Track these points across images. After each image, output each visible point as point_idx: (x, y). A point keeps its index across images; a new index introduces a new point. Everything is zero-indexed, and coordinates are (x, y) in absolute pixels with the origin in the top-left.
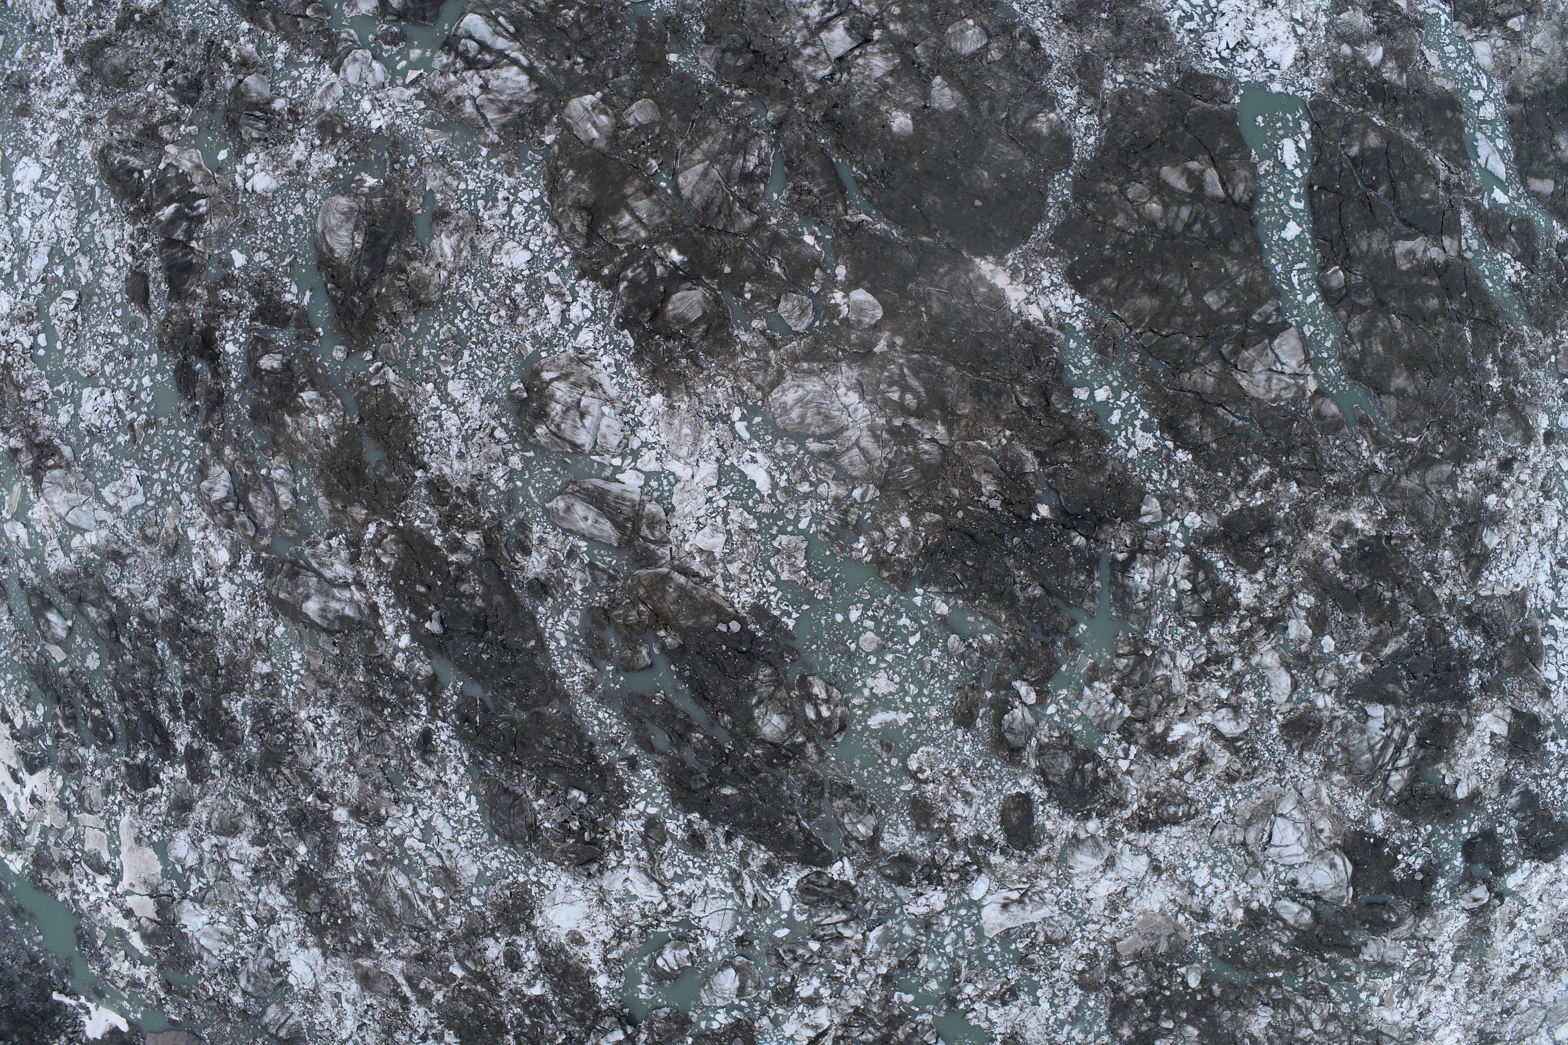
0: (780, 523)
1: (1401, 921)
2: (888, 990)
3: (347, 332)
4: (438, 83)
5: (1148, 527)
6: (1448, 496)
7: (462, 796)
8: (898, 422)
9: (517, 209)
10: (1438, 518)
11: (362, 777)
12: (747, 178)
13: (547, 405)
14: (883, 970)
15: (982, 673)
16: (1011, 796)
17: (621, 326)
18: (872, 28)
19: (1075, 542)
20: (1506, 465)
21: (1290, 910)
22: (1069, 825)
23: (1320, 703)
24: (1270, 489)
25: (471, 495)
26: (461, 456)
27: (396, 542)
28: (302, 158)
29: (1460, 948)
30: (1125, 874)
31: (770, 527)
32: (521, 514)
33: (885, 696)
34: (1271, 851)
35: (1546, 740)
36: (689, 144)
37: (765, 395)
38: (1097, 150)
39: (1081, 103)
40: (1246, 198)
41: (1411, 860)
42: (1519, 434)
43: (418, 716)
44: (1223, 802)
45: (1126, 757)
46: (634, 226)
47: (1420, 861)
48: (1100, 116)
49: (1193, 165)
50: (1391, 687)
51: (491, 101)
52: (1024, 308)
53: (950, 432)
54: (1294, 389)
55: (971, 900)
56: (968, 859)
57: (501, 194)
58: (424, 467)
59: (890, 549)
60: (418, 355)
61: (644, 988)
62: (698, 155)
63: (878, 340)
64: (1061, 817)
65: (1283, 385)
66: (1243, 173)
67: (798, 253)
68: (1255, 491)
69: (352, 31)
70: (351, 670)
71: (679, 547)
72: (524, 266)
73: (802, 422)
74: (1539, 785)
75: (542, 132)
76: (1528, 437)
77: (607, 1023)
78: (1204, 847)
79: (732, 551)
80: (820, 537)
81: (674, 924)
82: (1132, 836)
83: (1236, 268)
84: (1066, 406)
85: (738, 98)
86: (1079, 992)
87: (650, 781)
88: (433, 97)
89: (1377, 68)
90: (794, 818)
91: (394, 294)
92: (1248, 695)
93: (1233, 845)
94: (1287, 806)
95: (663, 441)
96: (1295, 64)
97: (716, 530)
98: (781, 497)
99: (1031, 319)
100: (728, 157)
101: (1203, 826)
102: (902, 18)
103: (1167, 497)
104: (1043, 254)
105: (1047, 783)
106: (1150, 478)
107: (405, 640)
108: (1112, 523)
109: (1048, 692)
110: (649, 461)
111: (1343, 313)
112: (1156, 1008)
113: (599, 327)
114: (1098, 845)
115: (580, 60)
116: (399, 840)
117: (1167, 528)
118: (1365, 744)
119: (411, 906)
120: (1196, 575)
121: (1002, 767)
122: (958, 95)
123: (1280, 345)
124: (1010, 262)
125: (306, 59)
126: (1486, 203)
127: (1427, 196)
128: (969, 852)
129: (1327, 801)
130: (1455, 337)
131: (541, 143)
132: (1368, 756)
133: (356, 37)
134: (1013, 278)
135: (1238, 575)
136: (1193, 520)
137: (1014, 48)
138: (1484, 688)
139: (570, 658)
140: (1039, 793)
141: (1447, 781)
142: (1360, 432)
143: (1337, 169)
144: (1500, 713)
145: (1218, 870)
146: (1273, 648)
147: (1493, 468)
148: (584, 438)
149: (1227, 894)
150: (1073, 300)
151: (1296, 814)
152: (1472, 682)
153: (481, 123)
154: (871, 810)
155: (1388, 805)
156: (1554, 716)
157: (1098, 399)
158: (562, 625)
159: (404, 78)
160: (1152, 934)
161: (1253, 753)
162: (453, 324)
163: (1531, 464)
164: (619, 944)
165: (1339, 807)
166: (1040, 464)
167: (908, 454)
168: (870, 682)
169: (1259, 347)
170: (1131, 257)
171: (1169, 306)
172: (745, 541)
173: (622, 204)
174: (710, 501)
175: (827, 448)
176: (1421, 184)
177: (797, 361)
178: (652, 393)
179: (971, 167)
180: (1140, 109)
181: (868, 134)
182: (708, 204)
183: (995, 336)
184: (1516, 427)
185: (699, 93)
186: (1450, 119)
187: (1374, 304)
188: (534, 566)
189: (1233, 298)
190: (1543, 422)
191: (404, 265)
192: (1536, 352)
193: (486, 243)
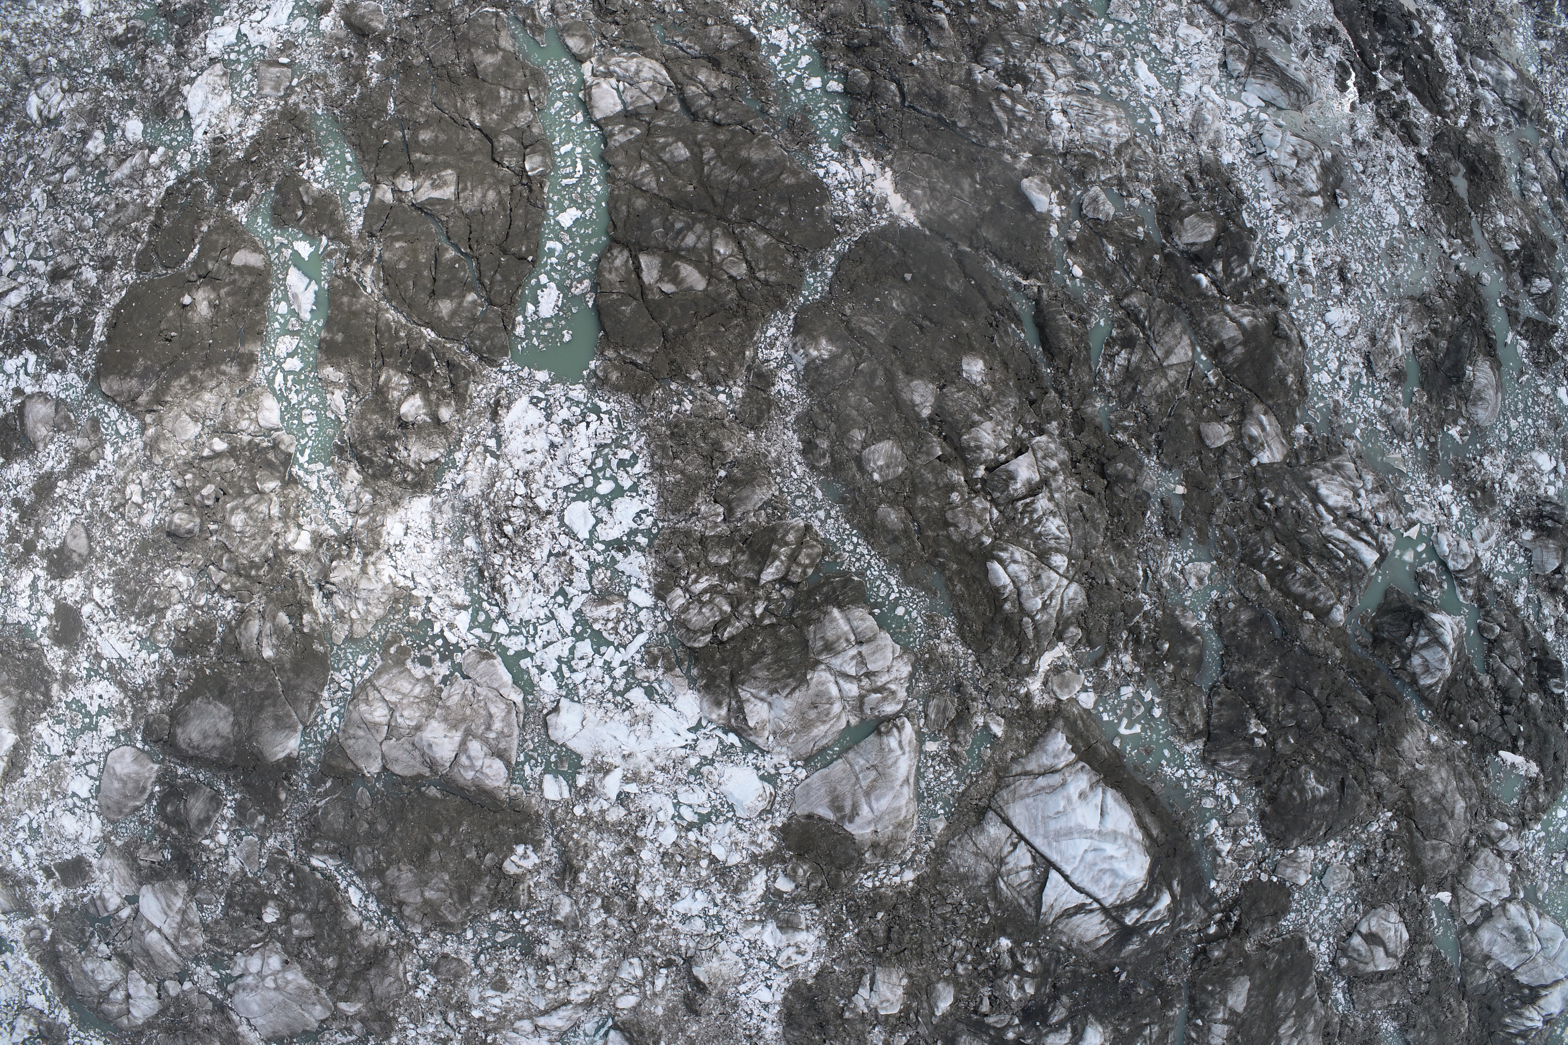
3: (1478, 293)
4: (1392, 515)
8: (1019, 87)
9: (1333, 366)
12: (1128, 342)
13: (1322, 172)
17: (1252, 230)
18: (983, 480)
25: (1383, 122)
26: (1390, 158)
27: (1445, 104)
28: (1509, 474)
36: (1177, 391)
37: (1134, 138)
38: (768, 321)
39: (773, 373)
40: (615, 252)
42: (361, 12)
46: (1237, 315)
48: (756, 356)
49: (668, 288)
51: (1350, 479)
52: (878, 170)
53: (970, 72)
54: (610, 63)
57: (1345, 385)
58: (1420, 157)
62: (1172, 374)
63: (1027, 163)
65: (623, 68)
66: (613, 277)
67: (1089, 260)
69: (1461, 597)
71: (1217, 34)
72: (1332, 308)
75: (1307, 439)
76: (349, 10)
79: (1172, 20)
80: (1095, 13)
83: (646, 180)
84: (855, 74)
85: (1125, 429)
88: (1397, 503)
89: (411, 393)
91: (1441, 312)
95: (1224, 123)
96: (511, 402)
97: (1185, 41)
98: (1127, 53)
99: (873, 161)
100: (1144, 366)
102: (952, 487)
104: (849, 220)
111: (535, 130)
115: (1268, 504)
122: (905, 396)
123: (614, 106)
124: (885, 215)
125: (1501, 580)
126: (324, 240)
127: (397, 245)
130: (408, 103)
131: (1308, 428)
133: (1458, 590)
134: (886, 200)
137: (832, 443)
142: (546, 21)
143: (498, 278)
150: (827, 172)
153: (1359, 462)
159: (1420, 532)
166: (888, 30)
167: (1015, 56)
169: (640, 104)
170: (760, 201)
171: (730, 149)
172: (1161, 25)
173: (1249, 335)
174: (1189, 65)
175: (1083, 83)
176: (401, 259)
177: (1103, 162)
178: (1232, 166)
179: (908, 316)
180: (713, 354)
181: (1005, 365)
182: (1168, 322)
183: (913, 147)
184: (363, 16)
185: (1160, 443)
186: (339, 331)
187: (496, 136)
188: (1334, 52)
189: (656, 152)
190: (327, 23)
191: (1433, 336)
192: (313, 88)
193: (1361, 340)
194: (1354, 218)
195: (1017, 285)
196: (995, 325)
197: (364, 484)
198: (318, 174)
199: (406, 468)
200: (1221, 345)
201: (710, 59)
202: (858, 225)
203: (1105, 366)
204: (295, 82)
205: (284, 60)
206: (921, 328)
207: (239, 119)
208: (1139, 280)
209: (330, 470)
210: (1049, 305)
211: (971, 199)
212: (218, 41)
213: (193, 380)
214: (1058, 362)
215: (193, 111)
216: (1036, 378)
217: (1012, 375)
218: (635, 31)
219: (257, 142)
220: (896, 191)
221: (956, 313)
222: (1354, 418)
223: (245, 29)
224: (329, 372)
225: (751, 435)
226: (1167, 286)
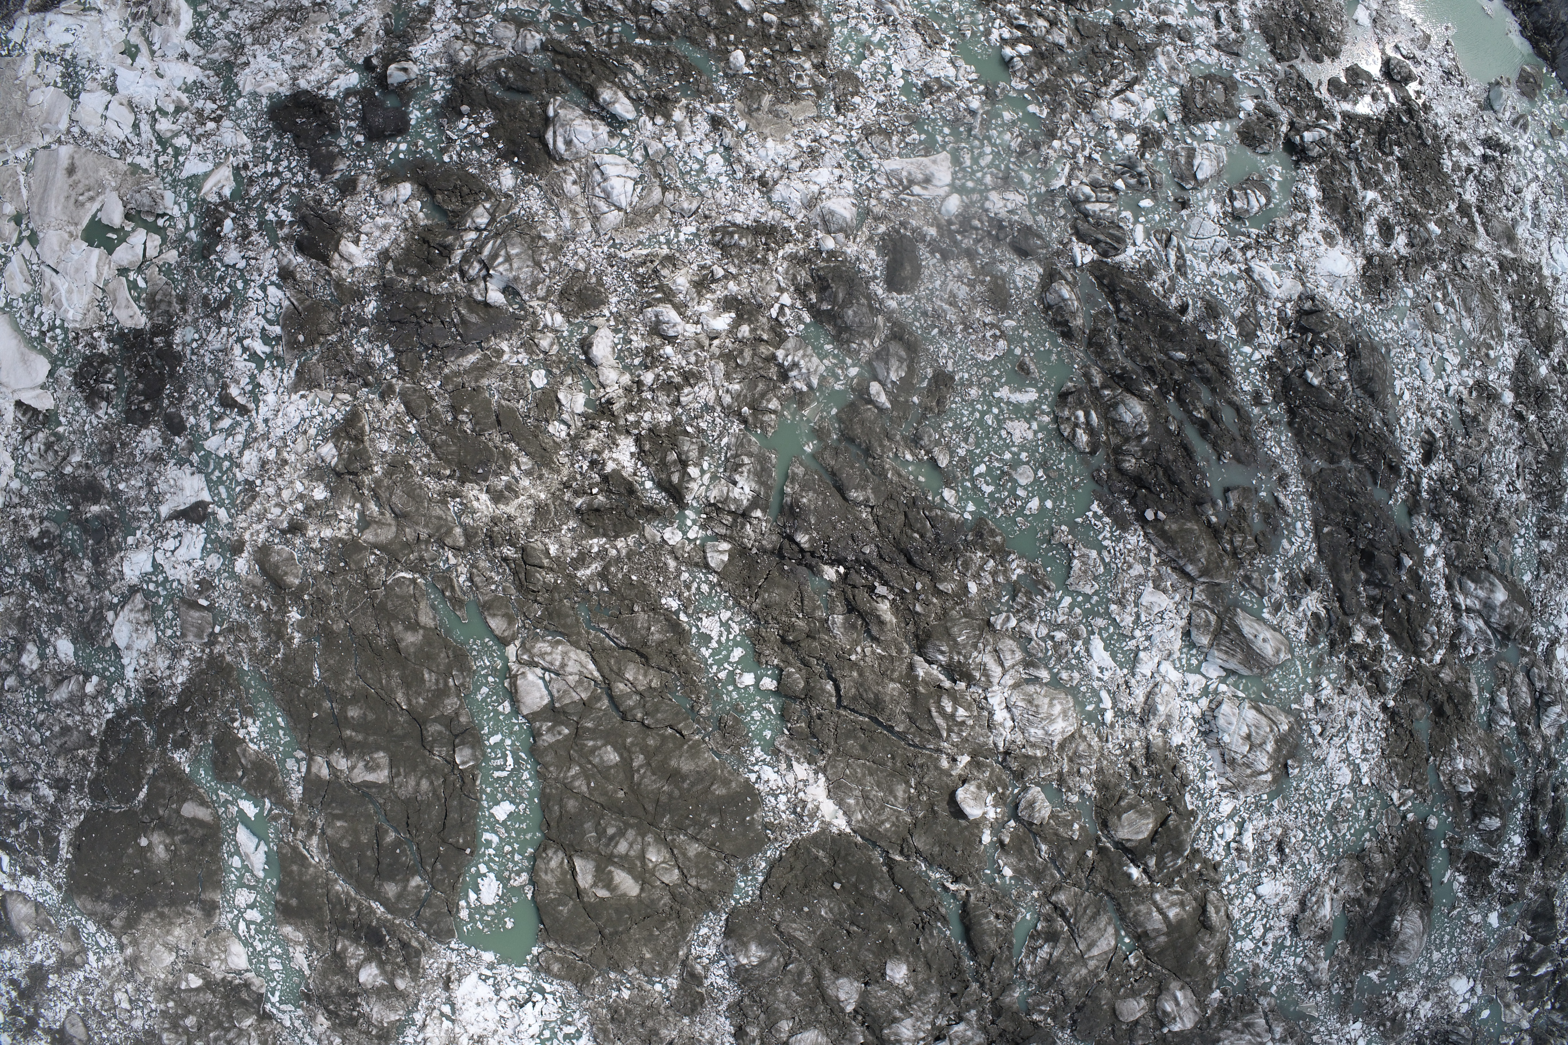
0: (1088, 606)
1: (494, 66)
2: (1052, 122)
3: (1422, 841)
5: (724, 538)
6: (373, 508)
7: (1407, 396)
8: (962, 685)
9: (1257, 934)
10: (388, 487)
11: (1485, 431)
12: (1052, 937)
13: (1275, 751)
14: (1056, 143)
15: (919, 423)
16: (907, 292)
17: (1193, 813)
19: (807, 537)
20: (296, 528)
21: (624, 108)
22: (851, 249)
23: (559, 318)
24: (580, 551)
25: (1351, 675)
26: (1352, 714)
27: (1423, 644)
28: (1423, 1003)
29: (424, 21)
30: (801, 186)
31: (1098, 603)
32: (1313, 652)
33: (1017, 418)
34: (635, 174)
35: (291, 223)
36: (1096, 975)
37: (1079, 730)
38: (701, 921)
39: (706, 968)
40: (550, 853)
41: (472, 128)
42: (275, 558)
43: (1431, 478)
44: (682, 237)
45: (782, 306)
46: (1164, 905)
47: (462, 125)
48: (689, 953)
49: (603, 893)
50: (473, 318)
51: (1259, 1035)
52: (812, 775)
53: (912, 667)
54: (536, 650)
55: (960, 194)
56: (959, 237)
57: (1268, 949)
58: (1385, 709)
59: (991, 563)
60: (1369, 812)
61: (1277, 177)
62: (1092, 964)
63: (965, 768)
64: (858, 259)
65: (548, 658)
66: (548, 878)
67: (1021, 861)
68: (597, 553)
70: (1477, 531)
71: (1184, 599)
72: (1265, 880)
73: (1052, 699)
74: (307, 176)
75: (1221, 1002)
76: (262, 554)
77: (1316, 151)
78: (709, 194)
79: (1136, 586)
80: (1053, 586)
81: (1243, 234)
82: (787, 223)
83: (577, 784)
84: (789, 675)
85: (1041, 1012)
86: (859, 74)
87: (1245, 379)
89: (369, 961)
90: (1121, 315)
91: (1378, 870)
92: (638, 342)
93: (676, 189)
94: (613, 217)
95: (1178, 700)
96: (462, 977)
97: (1148, 609)
98: (1083, 630)
99: (806, 765)
100: (1065, 960)
101: (706, 217)
103: (697, 565)
104: (781, 827)
105: (869, 297)
106: (712, 586)
107: (1430, 550)
108: (763, 550)
109: (853, 390)
110: (1196, 682)
111: (463, 719)
112: (780, 37)
113: (1212, 815)
114: (825, 222)
116: (1464, 365)
117: (701, 533)
118: (515, 266)
119: (1464, 300)
120: (681, 479)
121: (912, 324)
122: (831, 992)
123: (541, 698)
124: (817, 824)
127: (338, 824)
128: (956, 243)
129: (564, 212)
130: (334, 673)
131: (1224, 992)
132: (513, 251)
134: (818, 808)
135: (631, 470)
136: (673, 536)
137: (762, 1030)
138: (358, 295)
139: (1295, 509)
140: (879, 289)
141: (419, 204)
142: (464, 593)
143: (439, 866)
144: (345, 264)
145: (696, 166)
146: (603, 386)
147: (311, 527)
148: (1251, 715)
149: (689, 139)
150: (759, 777)
151: (603, 206)
152: (373, 304)
153: (1270, 1017)
154: (1048, 307)
155: (490, 194)
156: (277, 247)
157: (752, 675)
158: (1297, 541)
160: (777, 116)
161: (642, 282)
162: (1335, 836)
163: (265, 523)
164: (1294, 226)
165: (550, 203)
166: (827, 620)
167: (959, 653)
168: (1030, 435)
169: (567, 701)
170: (691, 812)
171: (659, 757)
172: (1123, 595)
173: (1173, 928)
174: (1149, 638)
175: (1031, 671)
176: (343, 837)
177: (1044, 759)
178: (1180, 748)
179: (836, 922)
180: (648, 956)
181: (929, 966)
182: (1094, 918)
183: (847, 754)
184: (277, 566)
185: (1075, 1022)
186: (292, 896)
187: (425, 723)
188: (1312, 602)
189: (586, 755)
190: (241, 565)
191: (1365, 896)
192: (237, 640)
193: (1292, 906)
194: (1303, 785)
195: (946, 889)
196: (923, 926)
197: (333, 1028)
198: (254, 735)
199: (369, 1023)
200: (1146, 933)
201: (638, 652)
202: (789, 831)
203: (1027, 957)
204: (217, 629)
205: (203, 602)
206: (848, 932)
207: (167, 662)
208: (1070, 875)
209: (300, 1012)
210: (976, 907)
211: (904, 805)
212: (134, 567)
213: (162, 915)
214: (980, 959)
215: (121, 644)
216: (958, 970)
217: (934, 972)
218: (560, 614)
219: (187, 693)
220: (829, 796)
221: (884, 916)
222: (1272, 977)
223: (160, 557)
224: (288, 930)
225: (686, 1021)
226: (1098, 879)
